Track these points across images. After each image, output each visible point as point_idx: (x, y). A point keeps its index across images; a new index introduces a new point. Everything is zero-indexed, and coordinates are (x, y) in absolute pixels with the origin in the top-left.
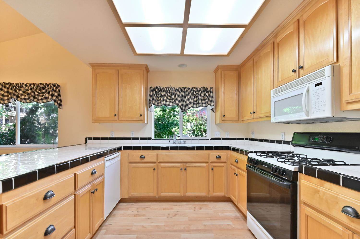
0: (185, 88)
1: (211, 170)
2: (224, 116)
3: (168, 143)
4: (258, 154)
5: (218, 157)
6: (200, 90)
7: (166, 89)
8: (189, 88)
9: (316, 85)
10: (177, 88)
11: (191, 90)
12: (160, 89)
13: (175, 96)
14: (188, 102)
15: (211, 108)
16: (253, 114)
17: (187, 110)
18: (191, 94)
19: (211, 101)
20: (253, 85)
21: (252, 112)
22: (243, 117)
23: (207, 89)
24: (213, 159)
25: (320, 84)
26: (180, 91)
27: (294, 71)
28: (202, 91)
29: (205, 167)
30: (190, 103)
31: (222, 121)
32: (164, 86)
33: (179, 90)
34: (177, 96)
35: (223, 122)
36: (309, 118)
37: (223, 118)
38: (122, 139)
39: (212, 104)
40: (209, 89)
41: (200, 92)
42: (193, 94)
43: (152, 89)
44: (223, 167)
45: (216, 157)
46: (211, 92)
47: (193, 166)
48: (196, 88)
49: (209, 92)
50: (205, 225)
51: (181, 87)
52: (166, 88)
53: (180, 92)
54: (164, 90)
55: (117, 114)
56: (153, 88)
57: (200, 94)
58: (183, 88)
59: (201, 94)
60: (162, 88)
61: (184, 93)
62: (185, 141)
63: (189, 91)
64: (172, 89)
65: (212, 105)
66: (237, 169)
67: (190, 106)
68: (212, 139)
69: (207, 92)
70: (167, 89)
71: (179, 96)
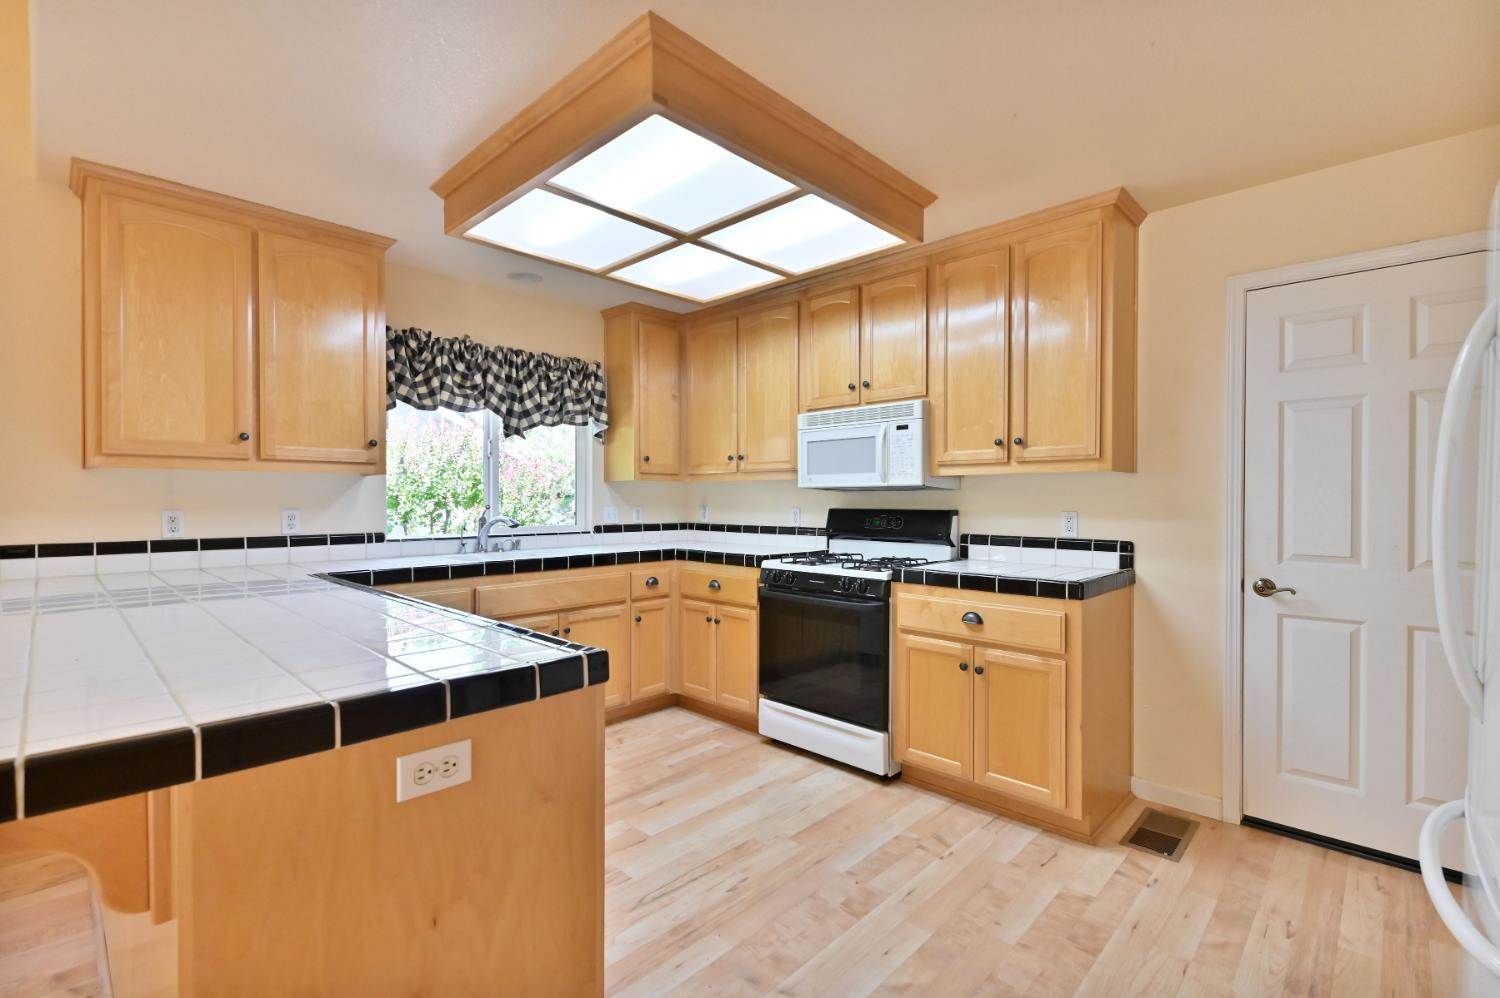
0: (518, 353)
1: (633, 621)
2: (647, 459)
3: (457, 551)
4: (785, 560)
5: (652, 583)
6: (565, 366)
7: (447, 346)
8: (531, 356)
9: (899, 428)
10: (492, 349)
11: (538, 364)
12: (427, 343)
13: (484, 377)
14: (529, 404)
15: (596, 431)
16: (734, 462)
17: (525, 429)
18: (540, 377)
19: (600, 408)
20: (735, 383)
21: (734, 454)
22: (699, 466)
23: (587, 368)
24: (640, 589)
25: (905, 427)
26: (501, 361)
27: (852, 388)
28: (572, 372)
29: (618, 616)
30: (539, 407)
31: (642, 473)
32: (443, 332)
33: (500, 356)
34: (490, 379)
35: (644, 477)
36: (886, 484)
37: (645, 467)
38: (319, 540)
39: (604, 416)
40: (592, 368)
41: (566, 373)
42: (547, 377)
43: (393, 337)
44: (661, 609)
45: (647, 583)
46: (597, 378)
47: (589, 617)
48: (556, 359)
49: (593, 378)
50: (670, 766)
51: (506, 345)
52: (448, 340)
53: (501, 366)
54: (443, 347)
55: (250, 430)
56: (395, 331)
57: (566, 380)
58: (512, 350)
59: (569, 382)
60: (433, 339)
61: (514, 371)
62: (518, 542)
63: (532, 364)
64: (473, 349)
65: (603, 422)
66: (712, 607)
67: (536, 417)
68: (598, 529)
69: (587, 377)
70: (452, 345)
71: (497, 378)
